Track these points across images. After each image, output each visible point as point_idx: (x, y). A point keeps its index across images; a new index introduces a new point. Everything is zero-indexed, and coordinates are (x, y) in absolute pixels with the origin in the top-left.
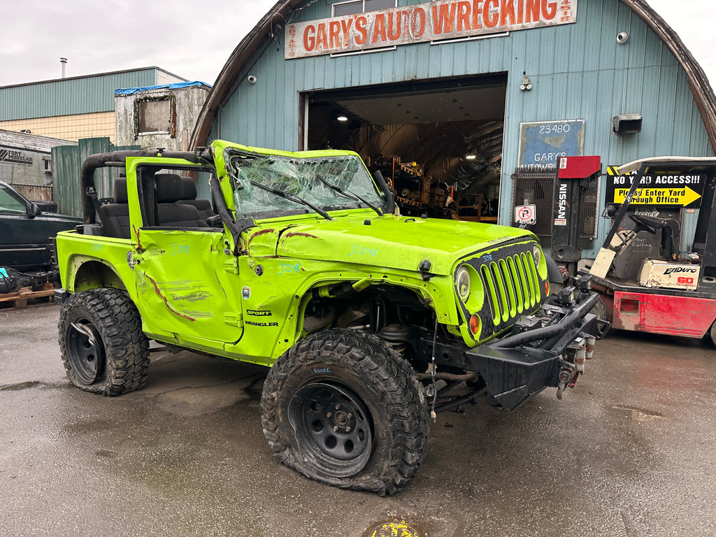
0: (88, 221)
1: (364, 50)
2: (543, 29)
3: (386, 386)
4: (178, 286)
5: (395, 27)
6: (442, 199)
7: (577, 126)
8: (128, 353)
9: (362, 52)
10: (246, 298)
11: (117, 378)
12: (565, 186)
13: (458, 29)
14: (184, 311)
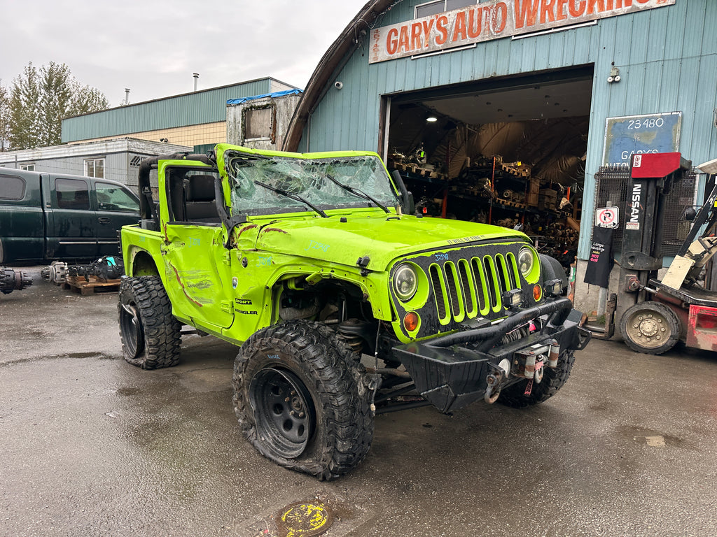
0: (144, 217)
1: (445, 50)
2: (636, 15)
3: (320, 375)
4: (192, 275)
5: (475, 25)
6: (553, 201)
7: (671, 120)
8: (160, 333)
9: (443, 52)
10: (234, 288)
11: (150, 354)
12: (640, 186)
13: (541, 20)
14: (196, 298)
